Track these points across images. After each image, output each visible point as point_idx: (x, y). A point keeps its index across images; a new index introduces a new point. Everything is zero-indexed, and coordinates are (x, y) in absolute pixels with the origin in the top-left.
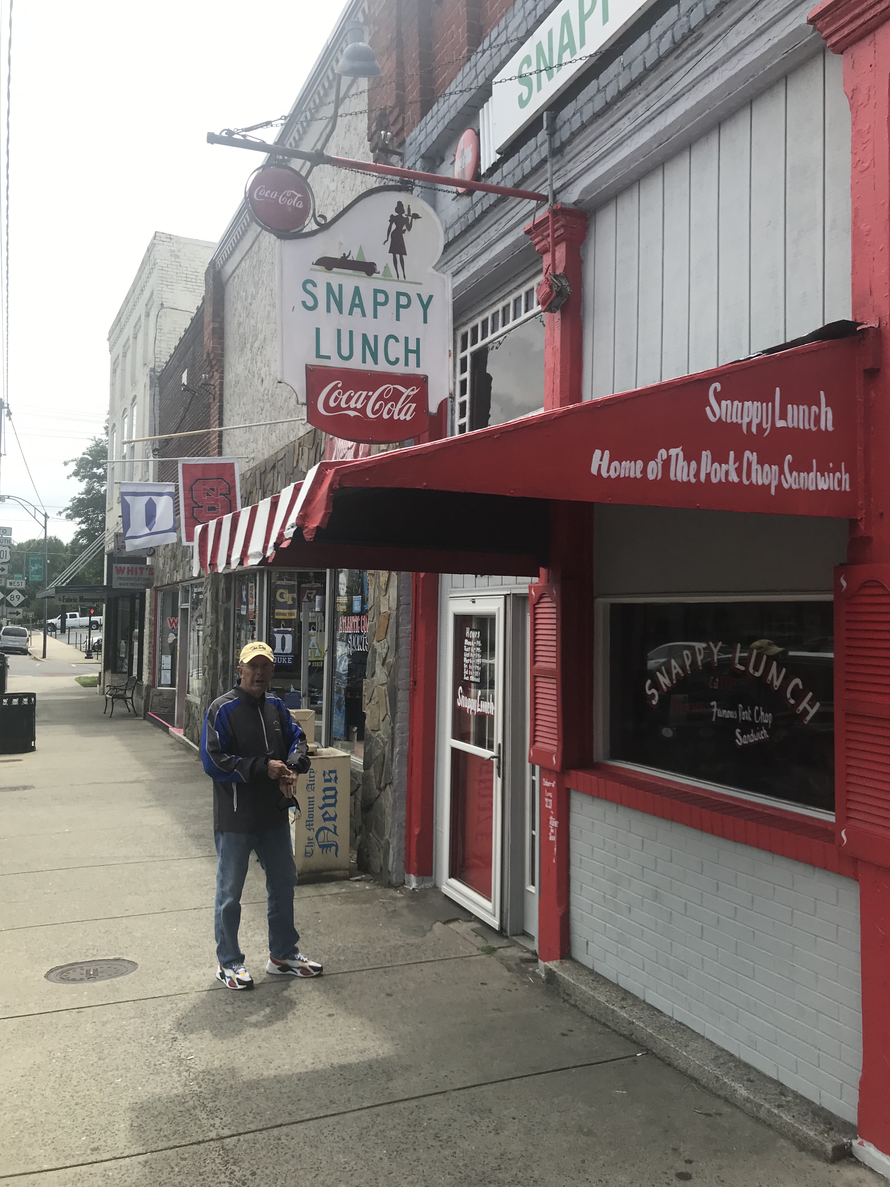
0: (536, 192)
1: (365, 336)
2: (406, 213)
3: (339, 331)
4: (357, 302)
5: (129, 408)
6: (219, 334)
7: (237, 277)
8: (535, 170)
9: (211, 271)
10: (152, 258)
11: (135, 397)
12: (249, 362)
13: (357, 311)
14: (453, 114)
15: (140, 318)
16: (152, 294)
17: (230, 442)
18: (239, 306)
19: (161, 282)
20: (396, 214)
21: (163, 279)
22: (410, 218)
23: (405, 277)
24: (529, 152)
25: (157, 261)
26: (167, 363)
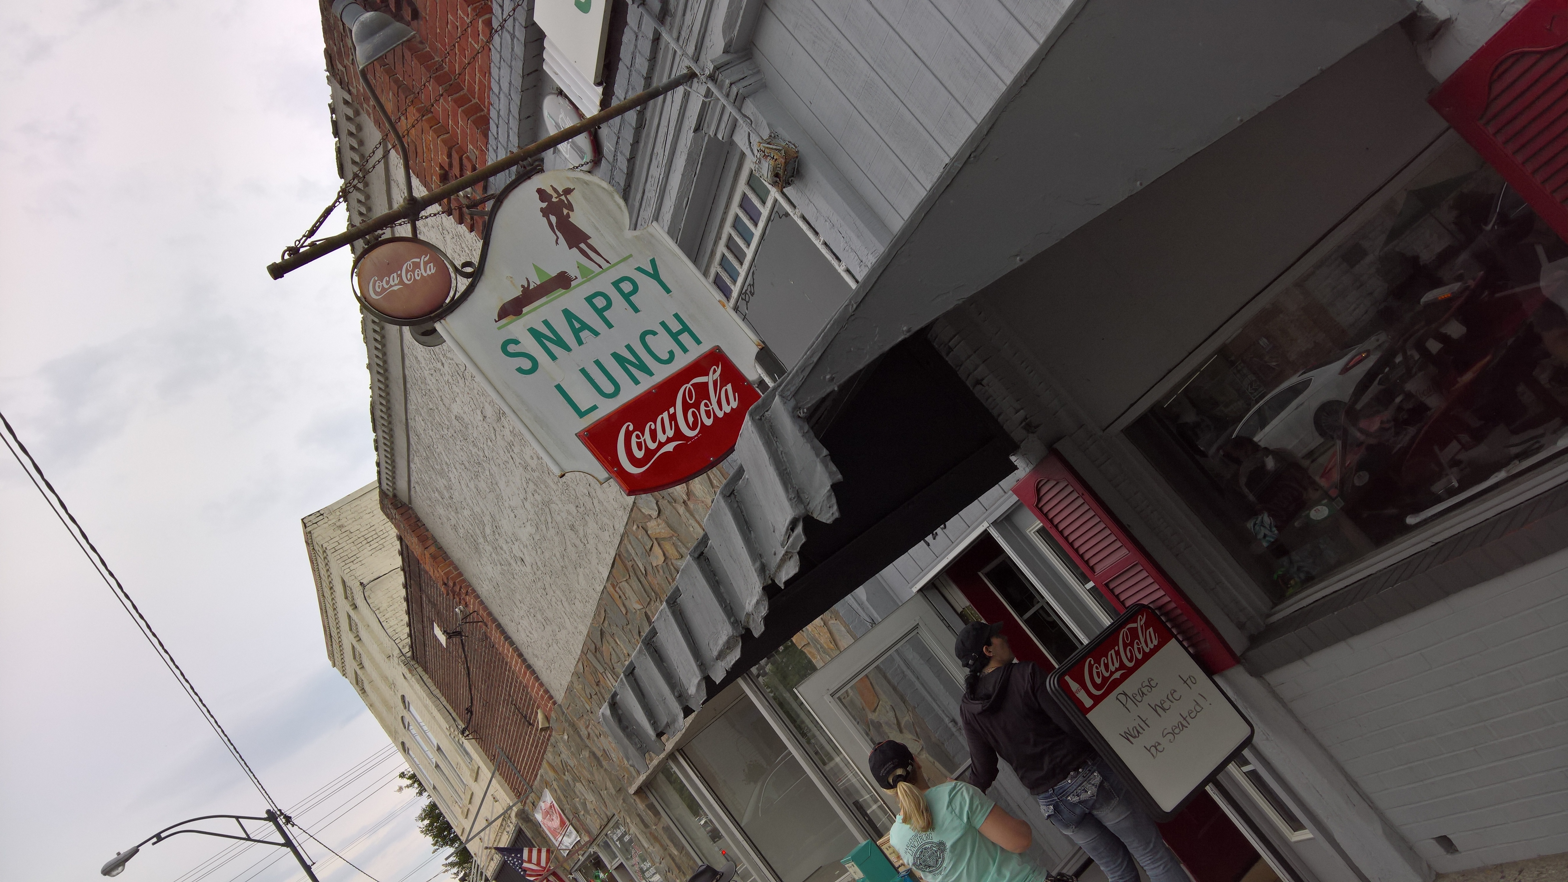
0: (673, 76)
1: (616, 356)
2: (555, 195)
3: (583, 371)
4: (577, 325)
5: (405, 713)
6: (441, 555)
7: (416, 486)
8: (653, 60)
9: (386, 501)
10: (317, 548)
11: (403, 697)
12: (493, 555)
13: (585, 334)
14: (516, 98)
15: (349, 617)
16: (344, 582)
17: (536, 652)
18: (440, 510)
19: (344, 563)
20: (544, 205)
21: (344, 559)
22: (563, 198)
23: (608, 262)
24: (632, 47)
25: (325, 546)
26: (410, 635)
